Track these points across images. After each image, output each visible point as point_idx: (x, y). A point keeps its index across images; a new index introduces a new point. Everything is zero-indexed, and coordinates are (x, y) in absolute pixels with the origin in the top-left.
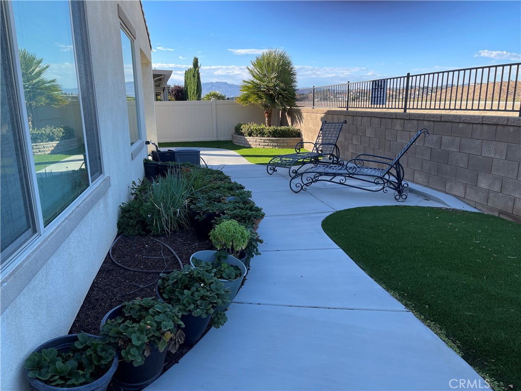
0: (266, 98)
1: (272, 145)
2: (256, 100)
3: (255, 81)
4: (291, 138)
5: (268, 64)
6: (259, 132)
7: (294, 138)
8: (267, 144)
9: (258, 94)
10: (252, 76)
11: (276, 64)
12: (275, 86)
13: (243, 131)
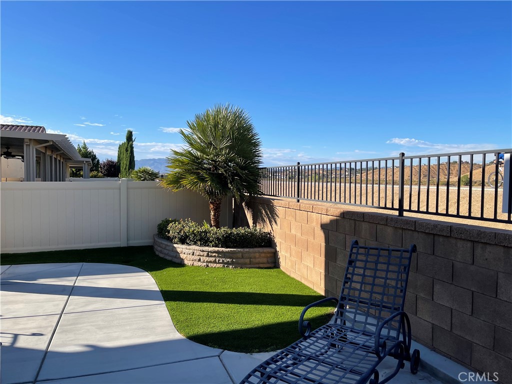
0: (212, 181)
1: (223, 262)
2: (195, 184)
3: (194, 152)
4: (256, 249)
5: (216, 126)
6: (198, 238)
7: (261, 250)
8: (212, 259)
9: (198, 174)
10: (187, 145)
11: (228, 127)
12: (226, 161)
13: (171, 234)
